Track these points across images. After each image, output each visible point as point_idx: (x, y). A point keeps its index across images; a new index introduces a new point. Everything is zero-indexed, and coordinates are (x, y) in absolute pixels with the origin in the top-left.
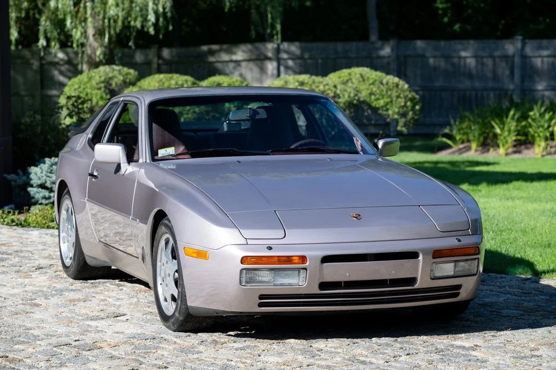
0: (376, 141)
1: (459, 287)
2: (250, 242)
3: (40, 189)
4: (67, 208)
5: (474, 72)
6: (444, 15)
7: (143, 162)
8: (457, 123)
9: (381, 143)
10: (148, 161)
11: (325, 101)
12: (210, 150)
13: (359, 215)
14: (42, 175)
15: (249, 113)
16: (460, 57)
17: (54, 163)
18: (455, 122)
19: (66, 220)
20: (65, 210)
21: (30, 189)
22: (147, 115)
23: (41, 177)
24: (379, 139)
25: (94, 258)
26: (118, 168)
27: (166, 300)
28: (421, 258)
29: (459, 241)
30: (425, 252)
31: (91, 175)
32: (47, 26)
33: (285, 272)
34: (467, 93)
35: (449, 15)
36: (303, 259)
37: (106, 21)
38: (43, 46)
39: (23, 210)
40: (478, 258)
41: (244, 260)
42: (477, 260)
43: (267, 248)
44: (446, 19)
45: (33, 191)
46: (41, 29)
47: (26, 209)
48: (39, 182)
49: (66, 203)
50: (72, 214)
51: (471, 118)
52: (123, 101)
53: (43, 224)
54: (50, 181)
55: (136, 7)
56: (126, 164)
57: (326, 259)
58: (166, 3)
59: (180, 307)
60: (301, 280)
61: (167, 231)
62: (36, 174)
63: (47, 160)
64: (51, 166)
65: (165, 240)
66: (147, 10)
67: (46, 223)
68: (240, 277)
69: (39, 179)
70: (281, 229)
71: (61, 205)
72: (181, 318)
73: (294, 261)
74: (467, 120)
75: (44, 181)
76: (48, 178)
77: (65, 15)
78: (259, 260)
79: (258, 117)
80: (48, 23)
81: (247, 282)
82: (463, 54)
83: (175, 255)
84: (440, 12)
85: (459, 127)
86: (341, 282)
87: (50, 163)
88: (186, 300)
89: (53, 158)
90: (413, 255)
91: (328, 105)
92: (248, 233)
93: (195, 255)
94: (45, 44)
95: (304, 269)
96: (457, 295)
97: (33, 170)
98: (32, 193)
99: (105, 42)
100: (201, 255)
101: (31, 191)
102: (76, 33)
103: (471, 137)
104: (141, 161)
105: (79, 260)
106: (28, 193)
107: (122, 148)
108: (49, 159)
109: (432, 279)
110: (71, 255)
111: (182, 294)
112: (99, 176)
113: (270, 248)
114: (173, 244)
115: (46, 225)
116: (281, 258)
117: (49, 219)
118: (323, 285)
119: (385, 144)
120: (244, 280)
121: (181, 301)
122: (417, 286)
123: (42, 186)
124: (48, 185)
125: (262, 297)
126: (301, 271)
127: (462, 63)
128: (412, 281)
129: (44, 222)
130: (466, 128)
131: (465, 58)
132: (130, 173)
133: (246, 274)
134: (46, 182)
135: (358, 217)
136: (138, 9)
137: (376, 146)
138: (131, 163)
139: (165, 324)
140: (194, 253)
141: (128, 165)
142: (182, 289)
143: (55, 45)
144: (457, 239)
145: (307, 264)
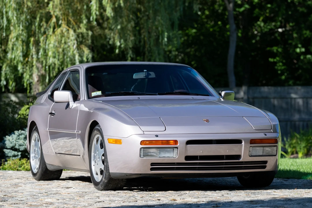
0: (220, 92)
1: (266, 162)
2: (145, 133)
3: (11, 151)
4: (35, 138)
5: (302, 108)
6: (282, 74)
7: (83, 100)
8: (289, 140)
9: (223, 93)
10: (86, 99)
11: (190, 69)
12: (122, 92)
13: (208, 120)
14: (13, 140)
15: (145, 74)
16: (291, 98)
17: (20, 134)
18: (287, 139)
19: (34, 146)
20: (34, 140)
21: (5, 150)
22: (85, 75)
23: (12, 142)
24: (222, 91)
25: (52, 165)
26: (68, 105)
27: (97, 174)
28: (243, 143)
29: (266, 135)
30: (245, 140)
31: (51, 113)
32: (7, 71)
33: (165, 150)
34: (297, 123)
35: (286, 74)
36: (176, 142)
37: (47, 67)
38: (4, 85)
39: (2, 161)
40: (277, 146)
41: (142, 143)
42: (276, 147)
43: (155, 136)
44: (283, 77)
45: (7, 151)
46: (3, 73)
47: (3, 161)
48: (11, 145)
49: (35, 135)
50: (38, 141)
51: (298, 136)
52: (69, 70)
53: (15, 168)
54: (18, 144)
55: (67, 58)
56: (73, 102)
57: (189, 142)
58: (88, 55)
59: (106, 174)
60: (175, 154)
61: (98, 133)
62: (9, 140)
63: (16, 132)
64: (19, 136)
65: (97, 139)
66: (75, 60)
67: (16, 168)
68: (140, 153)
69: (11, 143)
70: (163, 126)
71: (31, 137)
72: (106, 181)
73: (171, 143)
74: (296, 138)
75: (14, 145)
76: (17, 142)
77: (17, 63)
78: (151, 142)
79: (150, 77)
80: (8, 69)
81: (144, 156)
82: (293, 96)
83: (102, 146)
84: (279, 72)
85: (290, 142)
86: (197, 156)
87: (18, 134)
88: (109, 170)
89: (20, 131)
90: (239, 142)
91: (192, 72)
92: (144, 128)
93: (114, 142)
94: (5, 83)
95: (176, 148)
96: (265, 167)
97: (8, 138)
98: (6, 152)
99: (46, 82)
100: (118, 142)
101: (5, 151)
102: (26, 76)
103: (298, 149)
104: (81, 100)
105: (43, 168)
106: (4, 152)
107: (70, 93)
108: (17, 131)
109: (250, 156)
110: (38, 166)
111: (106, 166)
112: (56, 113)
113: (157, 136)
114: (101, 140)
115: (17, 169)
116: (163, 141)
117: (18, 166)
118: (187, 158)
119: (225, 94)
120: (142, 154)
121: (106, 171)
122: (241, 160)
123: (13, 149)
124: (17, 147)
125: (152, 164)
126: (175, 149)
127: (293, 102)
128: (238, 157)
129: (15, 167)
130: (295, 143)
131: (295, 98)
132: (75, 108)
133: (144, 151)
134: (16, 145)
135: (207, 121)
136: (68, 59)
137: (220, 95)
138: (75, 102)
139: (96, 187)
140: (114, 141)
141: (74, 103)
142: (107, 163)
143: (12, 84)
144: (264, 134)
145: (178, 145)
